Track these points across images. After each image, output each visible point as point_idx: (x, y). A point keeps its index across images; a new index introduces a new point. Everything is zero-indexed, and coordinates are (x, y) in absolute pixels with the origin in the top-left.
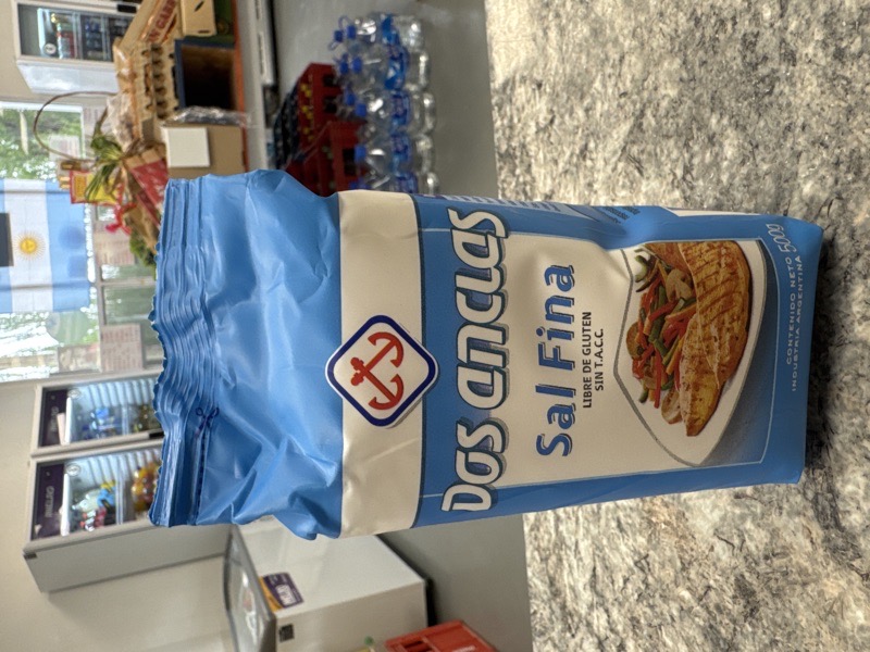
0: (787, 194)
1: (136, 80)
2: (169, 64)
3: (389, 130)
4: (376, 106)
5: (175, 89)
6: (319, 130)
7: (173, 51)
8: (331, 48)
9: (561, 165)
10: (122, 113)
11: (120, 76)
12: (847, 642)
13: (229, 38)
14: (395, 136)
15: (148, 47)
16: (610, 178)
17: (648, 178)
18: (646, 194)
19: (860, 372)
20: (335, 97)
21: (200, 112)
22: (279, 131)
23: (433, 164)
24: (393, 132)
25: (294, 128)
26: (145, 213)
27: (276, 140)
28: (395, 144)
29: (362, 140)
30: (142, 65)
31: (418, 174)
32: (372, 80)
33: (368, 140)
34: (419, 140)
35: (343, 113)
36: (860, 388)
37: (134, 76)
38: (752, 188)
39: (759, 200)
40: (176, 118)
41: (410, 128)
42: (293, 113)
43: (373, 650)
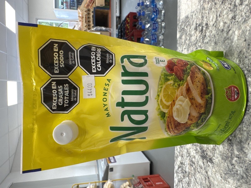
1: (83, 19)
2: (92, 14)
3: (151, 33)
4: (148, 26)
5: (93, 21)
6: (131, 32)
7: (93, 11)
8: (136, 8)
10: (79, 27)
11: (79, 16)
13: (108, 7)
14: (152, 35)
15: (87, 10)
20: (136, 22)
21: (99, 28)
22: (120, 30)
23: (163, 43)
24: (152, 34)
25: (124, 30)
27: (119, 33)
28: (152, 38)
29: (143, 35)
30: (85, 14)
32: (148, 18)
33: (144, 36)
34: (160, 36)
35: (138, 27)
37: (82, 18)
40: (93, 29)
41: (157, 33)
42: (124, 26)
43: (134, 179)
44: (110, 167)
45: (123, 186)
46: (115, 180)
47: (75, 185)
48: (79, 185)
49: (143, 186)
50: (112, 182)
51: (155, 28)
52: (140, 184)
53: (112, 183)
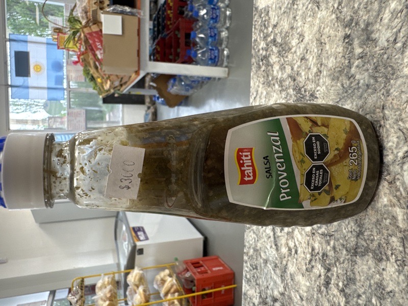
0: (383, 9)
3: (208, 25)
4: (203, 12)
6: (175, 23)
9: (283, 9)
10: (83, 6)
12: (378, 213)
14: (210, 28)
16: (304, 12)
17: (321, 10)
18: (320, 18)
19: (403, 90)
20: (184, 7)
21: (119, 8)
22: (156, 22)
23: (228, 43)
24: (210, 26)
25: (163, 21)
26: (91, 56)
27: (154, 27)
28: (211, 32)
29: (195, 29)
31: (220, 48)
33: (197, 30)
35: (187, 15)
36: (402, 98)
38: (368, 8)
39: (371, 13)
40: (108, 10)
42: (163, 14)
43: (177, 264)
44: (138, 248)
45: (160, 277)
46: (146, 268)
47: (77, 279)
48: (85, 280)
49: (193, 275)
50: (142, 270)
51: (214, 17)
52: (188, 271)
53: (141, 272)
